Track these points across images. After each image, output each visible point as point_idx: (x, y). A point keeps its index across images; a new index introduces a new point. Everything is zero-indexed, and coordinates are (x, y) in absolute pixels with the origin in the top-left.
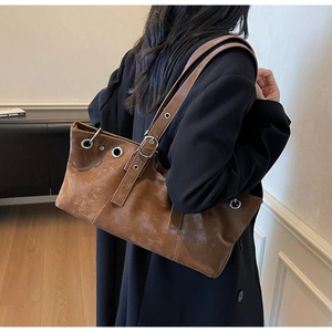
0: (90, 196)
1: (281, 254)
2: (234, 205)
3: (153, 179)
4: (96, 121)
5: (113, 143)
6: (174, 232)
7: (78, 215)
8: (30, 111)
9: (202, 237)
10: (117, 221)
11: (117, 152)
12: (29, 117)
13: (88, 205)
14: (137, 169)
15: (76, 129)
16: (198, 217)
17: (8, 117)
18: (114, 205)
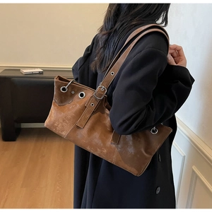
0: (64, 121)
1: (194, 168)
2: (154, 131)
3: (103, 112)
4: (76, 77)
5: (80, 90)
6: (114, 146)
7: (57, 132)
8: (46, 70)
9: (131, 150)
10: (79, 137)
11: (82, 95)
12: (45, 75)
13: (63, 126)
14: (93, 106)
15: (58, 80)
16: (129, 137)
17: (33, 74)
18: (78, 127)
